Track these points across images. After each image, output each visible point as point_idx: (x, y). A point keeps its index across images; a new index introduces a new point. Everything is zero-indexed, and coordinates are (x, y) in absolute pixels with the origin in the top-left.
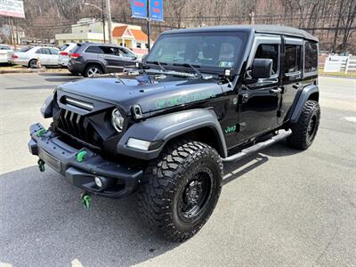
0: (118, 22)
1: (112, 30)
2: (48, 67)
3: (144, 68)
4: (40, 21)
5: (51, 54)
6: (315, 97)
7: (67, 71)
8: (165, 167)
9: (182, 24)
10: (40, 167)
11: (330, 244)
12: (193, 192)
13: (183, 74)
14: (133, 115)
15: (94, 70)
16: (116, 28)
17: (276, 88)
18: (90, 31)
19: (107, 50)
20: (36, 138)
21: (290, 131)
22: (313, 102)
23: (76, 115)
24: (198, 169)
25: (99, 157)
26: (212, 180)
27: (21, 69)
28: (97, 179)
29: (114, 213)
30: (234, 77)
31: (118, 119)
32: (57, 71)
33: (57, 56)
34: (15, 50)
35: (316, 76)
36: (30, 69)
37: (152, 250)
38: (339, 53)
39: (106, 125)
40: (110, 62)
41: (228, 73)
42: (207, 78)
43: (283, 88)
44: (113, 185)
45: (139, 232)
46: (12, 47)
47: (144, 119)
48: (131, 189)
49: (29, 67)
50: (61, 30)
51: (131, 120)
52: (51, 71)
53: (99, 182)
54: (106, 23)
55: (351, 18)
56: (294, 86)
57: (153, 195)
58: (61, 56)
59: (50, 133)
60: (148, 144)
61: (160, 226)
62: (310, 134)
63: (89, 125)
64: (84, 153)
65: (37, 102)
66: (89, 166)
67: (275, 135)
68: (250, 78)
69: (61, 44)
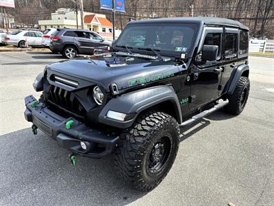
0: (87, 11)
1: (83, 17)
2: (34, 47)
3: (114, 51)
4: (26, 10)
5: (36, 36)
6: (246, 73)
7: (49, 51)
8: (136, 134)
9: (138, 14)
10: (34, 131)
11: (263, 192)
12: (157, 152)
13: (147, 57)
14: (111, 91)
15: (70, 50)
16: (86, 16)
17: (218, 68)
18: (66, 18)
19: (80, 34)
20: (31, 108)
21: (227, 101)
22: (245, 78)
23: (63, 91)
24: (162, 134)
25: (83, 126)
26: (172, 142)
27: (12, 49)
28: (82, 143)
29: (94, 167)
30: (188, 60)
31: (98, 95)
32: (40, 50)
33: (41, 38)
34: (7, 33)
35: (247, 58)
36: (19, 49)
37: (125, 198)
38: (258, 38)
39: (89, 99)
40: (83, 43)
41: (183, 56)
42: (166, 60)
43: (223, 68)
44: (95, 148)
45: (114, 183)
46: (5, 31)
47: (120, 95)
48: (110, 151)
49: (19, 46)
50: (43, 17)
51: (109, 96)
52: (36, 50)
53: (84, 145)
54: (79, 12)
55: (268, 10)
56: (231, 66)
57: (127, 157)
58: (44, 38)
59: (41, 104)
60: (124, 115)
61: (133, 181)
62: (242, 102)
63: (75, 99)
64: (72, 121)
65: (27, 76)
66: (76, 133)
67: (216, 104)
68: (200, 60)
69: (43, 28)
